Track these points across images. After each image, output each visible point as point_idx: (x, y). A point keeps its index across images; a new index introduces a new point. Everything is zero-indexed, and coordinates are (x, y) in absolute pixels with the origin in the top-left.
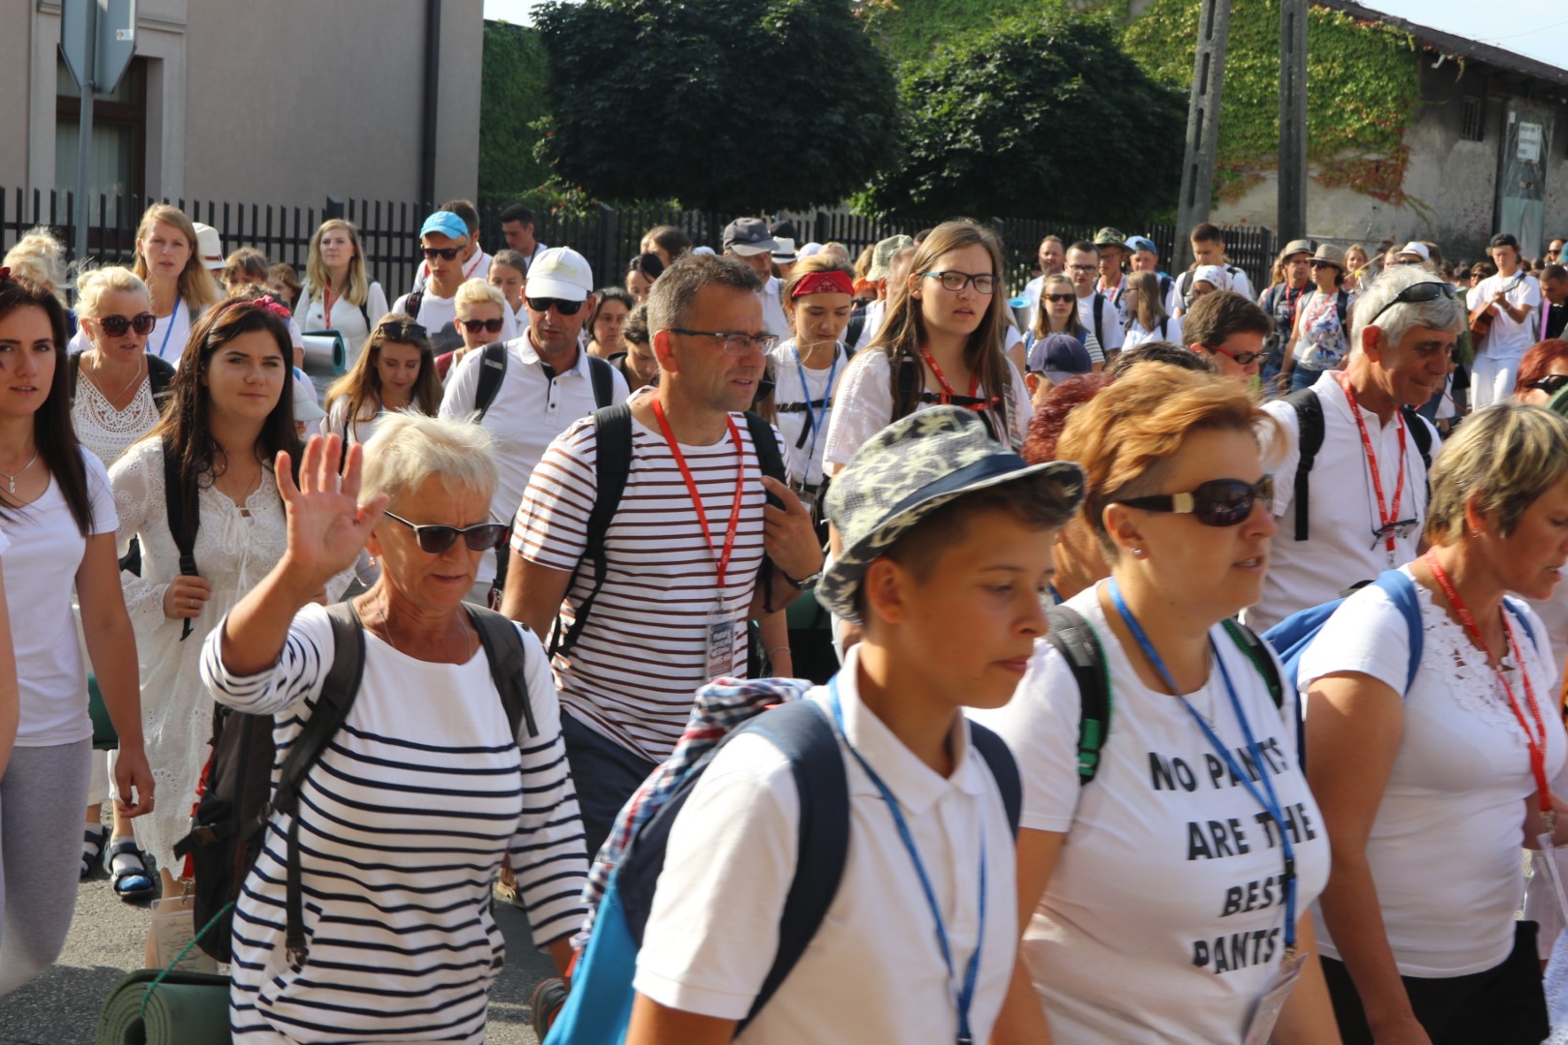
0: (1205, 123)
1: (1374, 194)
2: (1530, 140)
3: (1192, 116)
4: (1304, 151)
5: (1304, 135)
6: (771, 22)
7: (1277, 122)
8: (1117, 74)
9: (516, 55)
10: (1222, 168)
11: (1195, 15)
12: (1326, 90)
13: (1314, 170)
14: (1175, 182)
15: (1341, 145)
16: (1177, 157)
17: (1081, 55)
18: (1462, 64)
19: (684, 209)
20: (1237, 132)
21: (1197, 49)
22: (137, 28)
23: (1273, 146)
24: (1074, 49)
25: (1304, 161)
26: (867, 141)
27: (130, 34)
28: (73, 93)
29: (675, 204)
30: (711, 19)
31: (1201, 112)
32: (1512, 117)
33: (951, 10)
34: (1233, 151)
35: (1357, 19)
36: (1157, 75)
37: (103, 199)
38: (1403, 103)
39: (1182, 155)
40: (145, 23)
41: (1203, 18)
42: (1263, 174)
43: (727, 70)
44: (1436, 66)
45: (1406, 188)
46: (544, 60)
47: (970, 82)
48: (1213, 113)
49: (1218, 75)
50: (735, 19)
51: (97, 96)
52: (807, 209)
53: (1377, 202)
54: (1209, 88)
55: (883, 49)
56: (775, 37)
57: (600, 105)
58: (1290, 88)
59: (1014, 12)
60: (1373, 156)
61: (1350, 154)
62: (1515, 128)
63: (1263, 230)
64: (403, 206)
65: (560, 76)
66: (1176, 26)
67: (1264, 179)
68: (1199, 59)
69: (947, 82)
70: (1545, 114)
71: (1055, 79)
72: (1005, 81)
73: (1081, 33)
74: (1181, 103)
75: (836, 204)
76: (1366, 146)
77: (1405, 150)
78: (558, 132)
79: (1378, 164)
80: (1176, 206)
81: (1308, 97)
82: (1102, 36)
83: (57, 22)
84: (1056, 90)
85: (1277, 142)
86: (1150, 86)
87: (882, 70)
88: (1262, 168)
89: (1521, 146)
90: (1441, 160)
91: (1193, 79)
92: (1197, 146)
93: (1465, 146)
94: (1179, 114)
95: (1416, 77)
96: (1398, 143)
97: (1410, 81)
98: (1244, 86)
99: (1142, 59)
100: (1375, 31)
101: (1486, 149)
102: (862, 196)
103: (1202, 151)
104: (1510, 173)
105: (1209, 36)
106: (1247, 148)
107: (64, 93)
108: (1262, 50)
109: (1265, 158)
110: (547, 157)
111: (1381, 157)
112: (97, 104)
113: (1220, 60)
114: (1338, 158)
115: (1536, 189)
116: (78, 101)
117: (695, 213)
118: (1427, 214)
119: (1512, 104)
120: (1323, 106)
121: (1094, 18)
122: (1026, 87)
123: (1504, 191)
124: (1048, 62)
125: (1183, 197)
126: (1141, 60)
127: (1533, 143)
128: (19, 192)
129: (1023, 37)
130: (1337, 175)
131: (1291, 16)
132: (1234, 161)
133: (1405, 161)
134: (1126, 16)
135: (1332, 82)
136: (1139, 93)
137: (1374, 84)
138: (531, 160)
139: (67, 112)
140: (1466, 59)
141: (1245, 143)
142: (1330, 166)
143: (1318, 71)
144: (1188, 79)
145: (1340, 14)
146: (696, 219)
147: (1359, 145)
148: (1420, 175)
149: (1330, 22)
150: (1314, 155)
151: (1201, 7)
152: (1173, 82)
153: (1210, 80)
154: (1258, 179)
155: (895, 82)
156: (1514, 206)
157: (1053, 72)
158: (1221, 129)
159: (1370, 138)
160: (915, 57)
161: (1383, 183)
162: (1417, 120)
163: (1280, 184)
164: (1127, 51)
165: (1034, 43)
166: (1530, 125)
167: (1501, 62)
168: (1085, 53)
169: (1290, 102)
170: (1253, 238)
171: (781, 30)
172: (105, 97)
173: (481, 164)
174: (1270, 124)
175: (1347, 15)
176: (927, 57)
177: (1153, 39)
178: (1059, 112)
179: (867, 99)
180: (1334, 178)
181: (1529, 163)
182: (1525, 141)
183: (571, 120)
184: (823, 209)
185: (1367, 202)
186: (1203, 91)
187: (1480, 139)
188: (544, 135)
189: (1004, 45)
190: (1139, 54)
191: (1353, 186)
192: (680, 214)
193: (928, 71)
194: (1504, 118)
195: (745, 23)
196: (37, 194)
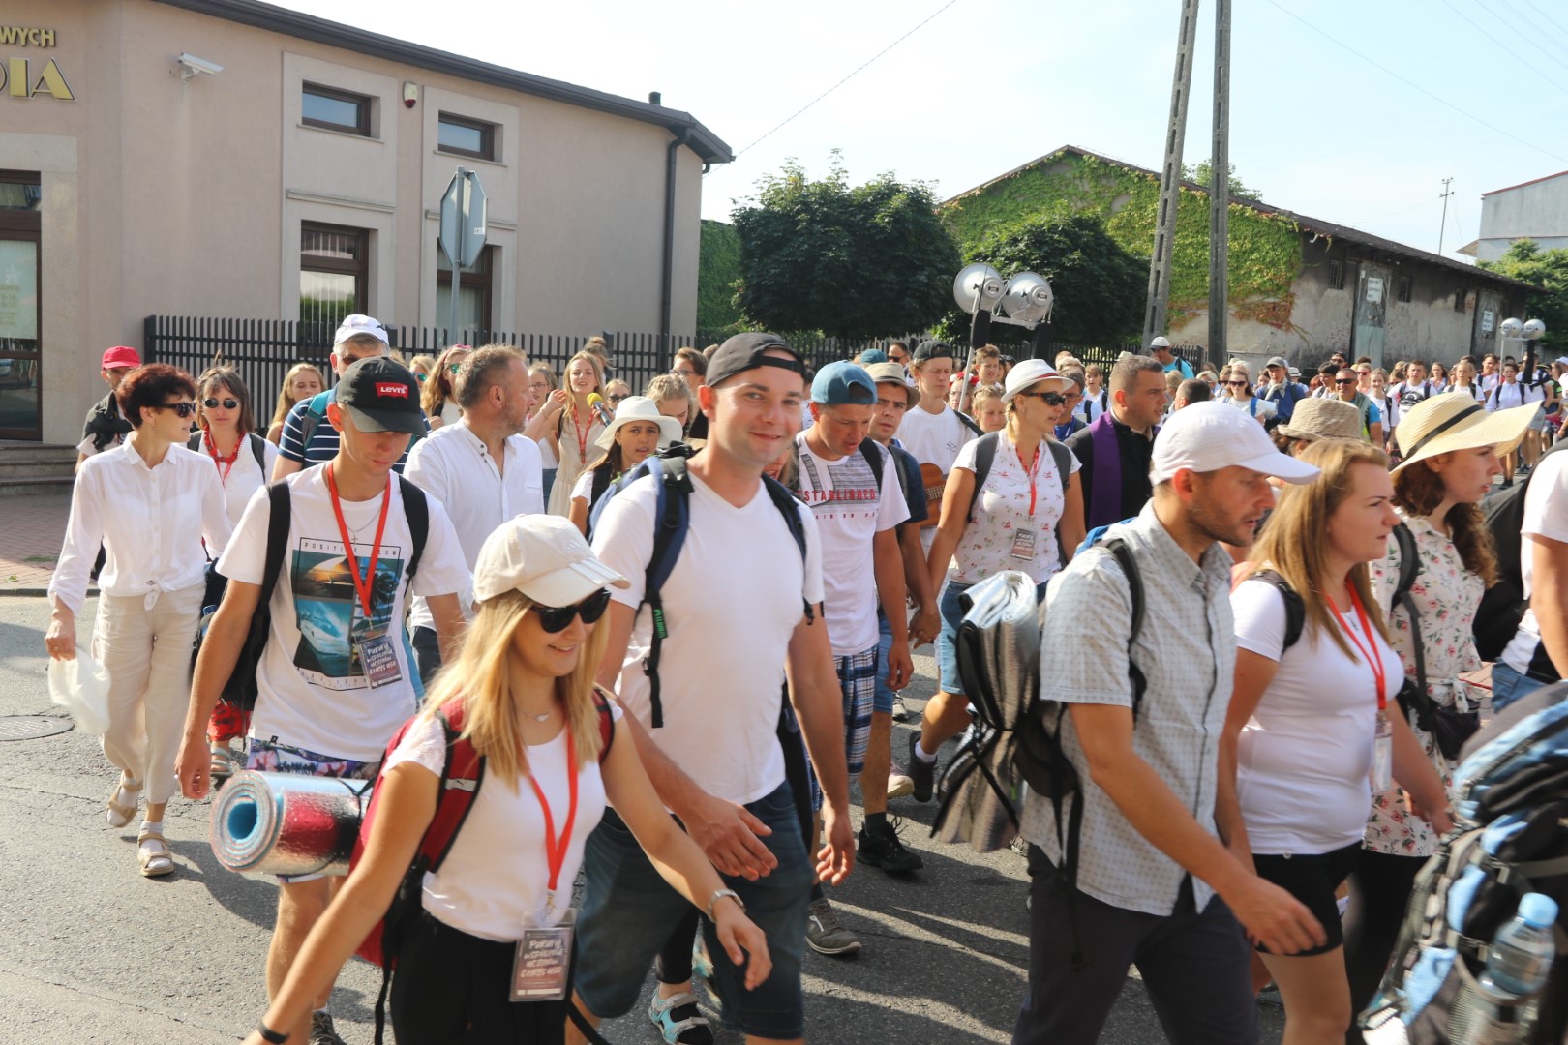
0: (1161, 279)
1: (1272, 324)
2: (1375, 288)
3: (1152, 275)
4: (1226, 295)
5: (1225, 286)
6: (882, 218)
7: (1208, 278)
8: (1103, 249)
9: (720, 241)
10: (1171, 308)
11: (1154, 210)
12: (1240, 257)
13: (1231, 309)
14: (1142, 317)
15: (1250, 293)
16: (1142, 301)
17: (1080, 237)
18: (1330, 240)
19: (827, 336)
20: (1181, 285)
21: (1156, 232)
22: (487, 227)
23: (1205, 294)
24: (1076, 233)
25: (1225, 302)
26: (942, 292)
27: (483, 231)
28: (448, 268)
29: (820, 333)
30: (844, 217)
31: (1158, 272)
32: (1363, 274)
33: (996, 209)
34: (1178, 298)
35: (1261, 211)
36: (1129, 249)
37: (466, 333)
38: (1291, 266)
39: (1146, 300)
40: (492, 224)
41: (1160, 212)
42: (1198, 312)
43: (854, 249)
44: (1312, 241)
45: (1293, 320)
46: (738, 245)
47: (1008, 255)
48: (1166, 273)
49: (1169, 249)
50: (859, 217)
51: (462, 270)
52: (904, 336)
53: (1273, 329)
54: (1163, 257)
55: (952, 234)
56: (884, 228)
57: (773, 271)
58: (1216, 257)
59: (1036, 210)
60: (1271, 300)
61: (1256, 298)
62: (1365, 281)
63: (1199, 347)
64: (650, 336)
65: (748, 254)
66: (1142, 218)
67: (1199, 315)
68: (1157, 239)
69: (994, 255)
70: (1385, 272)
71: (1063, 253)
72: (1031, 254)
73: (1080, 223)
74: (1145, 267)
75: (922, 333)
76: (1267, 293)
77: (1292, 296)
78: (747, 289)
79: (1274, 306)
80: (1142, 332)
81: (1228, 263)
82: (1093, 225)
83: (438, 224)
84: (1063, 260)
85: (1208, 291)
86: (1125, 256)
87: (952, 248)
88: (1198, 308)
89: (1369, 293)
90: (1316, 302)
91: (1152, 252)
92: (1155, 295)
93: (1332, 293)
94: (1144, 274)
95: (1299, 249)
96: (1287, 291)
97: (1295, 251)
98: (1186, 255)
99: (1120, 239)
100: (1272, 220)
101: (1346, 294)
102: (939, 327)
103: (1159, 298)
104: (1361, 311)
105: (1163, 224)
106: (1188, 295)
107: (441, 268)
108: (1198, 232)
109: (1200, 302)
110: (740, 305)
111: (1276, 300)
112: (462, 274)
113: (1170, 238)
114: (1248, 301)
115: (1379, 320)
116: (450, 273)
117: (833, 339)
118: (1307, 337)
119: (1363, 265)
120: (1237, 268)
121: (1089, 214)
122: (1044, 258)
123: (1358, 322)
124: (1059, 242)
125: (1146, 327)
126: (1119, 241)
127: (1377, 290)
128: (414, 329)
129: (1043, 226)
130: (1247, 312)
131: (1217, 210)
132: (1179, 304)
133: (1292, 303)
134: (1109, 211)
135: (1244, 253)
136: (1117, 261)
137: (1272, 253)
138: (729, 307)
139: (444, 280)
140: (1332, 237)
141: (1186, 292)
142: (1243, 306)
143: (1235, 246)
144: (1150, 251)
145: (1249, 209)
146: (833, 343)
147: (1262, 293)
148: (1302, 312)
149: (1242, 214)
150: (1232, 299)
151: (1158, 205)
152: (1140, 254)
153: (1164, 253)
154: (1195, 315)
155: (960, 256)
156: (1364, 331)
157: (1062, 249)
158: (1172, 284)
159: (1269, 288)
160: (973, 239)
161: (1277, 316)
162: (1300, 276)
163: (1210, 318)
164: (1110, 233)
165: (1049, 230)
166: (1375, 279)
167: (1356, 238)
168: (1083, 236)
169: (1216, 267)
170: (1193, 353)
171: (888, 223)
172: (467, 270)
173: (699, 310)
174: (1203, 280)
175: (1253, 209)
176: (980, 240)
177: (1126, 226)
178: (1065, 273)
179: (942, 266)
180: (1245, 314)
181: (1374, 303)
182: (1371, 289)
183: (755, 281)
184: (914, 336)
185: (1267, 329)
186: (1159, 259)
187: (1342, 288)
188: (738, 291)
189: (1030, 231)
190: (1118, 236)
191: (1258, 319)
192: (824, 340)
193: (982, 249)
194: (1357, 275)
195: (863, 219)
196: (425, 330)
